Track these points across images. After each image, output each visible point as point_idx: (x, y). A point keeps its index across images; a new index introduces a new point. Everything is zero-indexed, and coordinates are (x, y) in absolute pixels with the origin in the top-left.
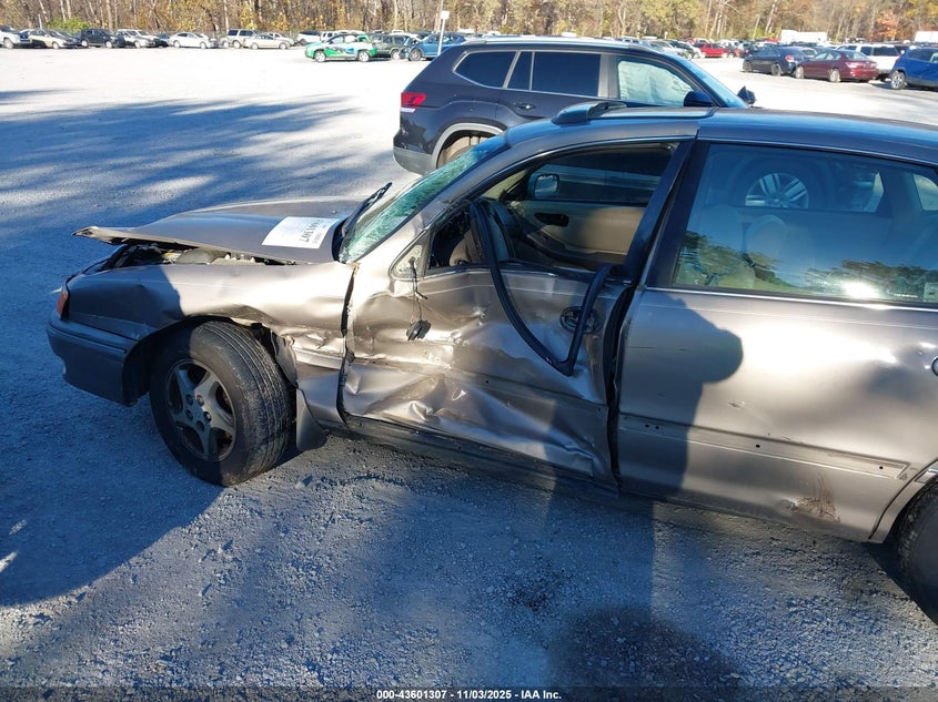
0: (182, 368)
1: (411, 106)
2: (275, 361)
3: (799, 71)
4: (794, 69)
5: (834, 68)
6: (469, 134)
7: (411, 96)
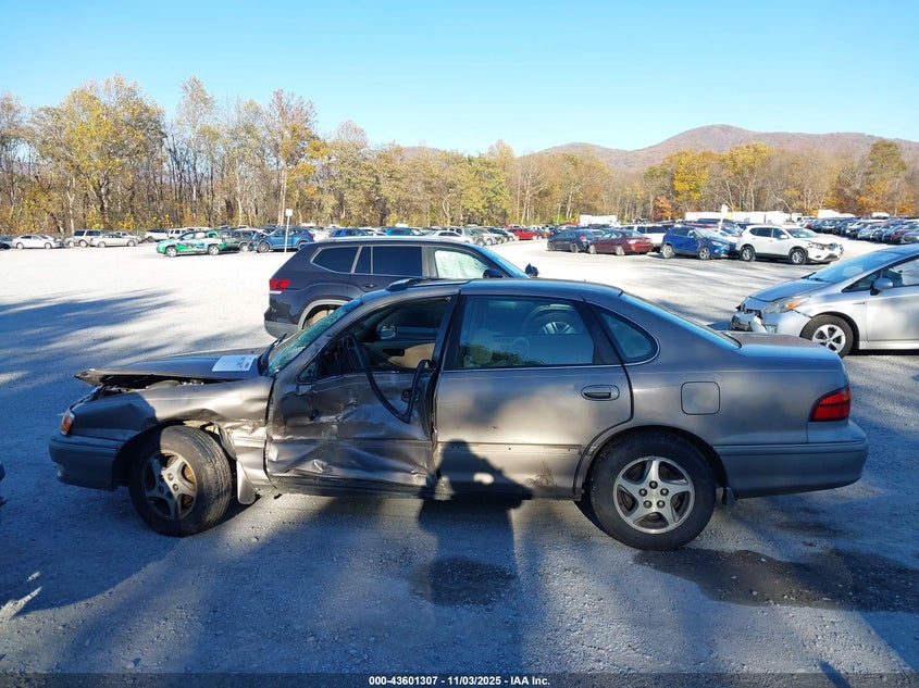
0: (156, 458)
1: (277, 289)
2: (221, 446)
3: (592, 248)
4: (588, 247)
5: (618, 245)
6: (327, 308)
7: (276, 282)
